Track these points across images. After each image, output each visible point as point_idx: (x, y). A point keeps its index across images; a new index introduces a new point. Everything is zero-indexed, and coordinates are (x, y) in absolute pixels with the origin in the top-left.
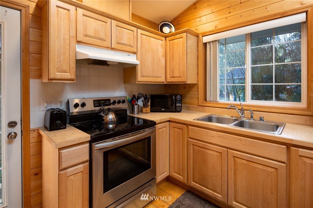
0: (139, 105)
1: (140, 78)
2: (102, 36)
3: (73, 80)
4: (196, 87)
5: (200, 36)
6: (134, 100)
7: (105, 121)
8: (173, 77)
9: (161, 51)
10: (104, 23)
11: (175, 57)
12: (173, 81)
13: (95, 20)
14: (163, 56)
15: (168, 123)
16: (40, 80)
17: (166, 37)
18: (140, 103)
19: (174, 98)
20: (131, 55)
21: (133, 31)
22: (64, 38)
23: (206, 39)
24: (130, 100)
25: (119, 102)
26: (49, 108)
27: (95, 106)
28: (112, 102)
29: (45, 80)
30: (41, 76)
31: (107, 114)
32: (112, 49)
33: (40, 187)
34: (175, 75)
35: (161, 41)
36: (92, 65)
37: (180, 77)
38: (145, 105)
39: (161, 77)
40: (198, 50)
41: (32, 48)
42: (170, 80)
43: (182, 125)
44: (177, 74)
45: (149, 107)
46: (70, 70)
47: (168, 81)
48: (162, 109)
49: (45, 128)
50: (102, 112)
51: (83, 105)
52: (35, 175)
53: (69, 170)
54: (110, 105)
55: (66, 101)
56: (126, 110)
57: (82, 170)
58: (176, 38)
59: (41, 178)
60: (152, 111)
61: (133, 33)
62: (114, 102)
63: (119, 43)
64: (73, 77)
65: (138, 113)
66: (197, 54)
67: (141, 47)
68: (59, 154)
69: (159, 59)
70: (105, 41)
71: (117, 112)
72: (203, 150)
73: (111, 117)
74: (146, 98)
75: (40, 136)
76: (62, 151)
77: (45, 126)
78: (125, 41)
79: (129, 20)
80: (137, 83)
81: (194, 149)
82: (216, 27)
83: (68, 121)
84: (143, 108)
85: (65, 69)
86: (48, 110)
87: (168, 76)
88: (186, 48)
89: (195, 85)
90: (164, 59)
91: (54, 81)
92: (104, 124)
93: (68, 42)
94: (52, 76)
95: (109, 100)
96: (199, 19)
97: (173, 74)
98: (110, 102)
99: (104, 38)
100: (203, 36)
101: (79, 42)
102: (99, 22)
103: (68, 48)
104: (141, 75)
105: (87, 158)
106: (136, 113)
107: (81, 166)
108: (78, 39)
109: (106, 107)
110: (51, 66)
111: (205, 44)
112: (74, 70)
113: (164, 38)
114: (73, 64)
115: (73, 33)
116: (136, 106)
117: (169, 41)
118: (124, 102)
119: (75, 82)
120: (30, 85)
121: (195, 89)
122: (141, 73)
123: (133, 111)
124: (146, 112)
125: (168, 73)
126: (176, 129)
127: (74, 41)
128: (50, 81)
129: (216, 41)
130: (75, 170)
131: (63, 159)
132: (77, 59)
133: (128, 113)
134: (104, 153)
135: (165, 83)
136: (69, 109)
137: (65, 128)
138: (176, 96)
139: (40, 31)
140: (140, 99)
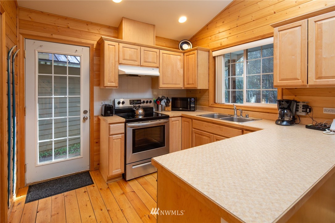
0: (162, 105)
1: (162, 85)
2: (135, 58)
3: (117, 87)
4: (207, 92)
5: (211, 51)
6: (158, 101)
7: (137, 113)
8: (189, 84)
9: (179, 65)
10: (136, 50)
11: (190, 69)
12: (189, 87)
13: (130, 49)
14: (181, 68)
15: (181, 118)
16: (99, 87)
17: (184, 53)
18: (163, 103)
19: (189, 100)
20: (155, 69)
21: (156, 52)
22: (112, 63)
23: (215, 54)
24: (155, 101)
25: (147, 102)
26: (104, 104)
27: (130, 104)
28: (142, 101)
29: (102, 87)
30: (99, 84)
31: (138, 109)
32: (141, 66)
33: (99, 151)
34: (190, 83)
35: (180, 57)
36: (129, 77)
37: (193, 84)
38: (167, 105)
39: (179, 84)
40: (209, 62)
41: (95, 68)
42: (187, 86)
43: (189, 119)
44: (191, 82)
45: (170, 107)
46: (115, 81)
47: (185, 87)
48: (180, 109)
49: (102, 115)
50: (135, 108)
51: (123, 103)
52: (96, 143)
53: (114, 136)
54: (140, 103)
55: (113, 100)
56: (152, 108)
57: (121, 138)
58: (190, 54)
59: (99, 146)
60: (172, 110)
61: (157, 54)
62: (144, 102)
63: (146, 62)
64: (117, 85)
65: (162, 110)
66: (208, 65)
67: (162, 63)
68: (109, 126)
69: (178, 70)
70: (136, 61)
71: (145, 109)
72: (200, 136)
73: (141, 111)
74: (168, 99)
75: (99, 120)
76: (111, 125)
77: (102, 114)
78: (150, 60)
79: (153, 44)
80: (159, 88)
81: (195, 136)
82: (221, 45)
83: (114, 113)
84: (166, 108)
85: (112, 81)
86: (103, 105)
87: (185, 83)
88: (197, 62)
89: (206, 90)
90: (182, 70)
91: (107, 88)
92: (135, 115)
93: (114, 64)
94: (106, 85)
95: (140, 100)
96: (210, 38)
97: (188, 81)
98: (141, 101)
99: (136, 60)
100: (212, 51)
101: (120, 64)
102: (132, 49)
103: (114, 68)
104: (162, 83)
105: (123, 131)
106: (160, 111)
107: (120, 135)
108: (120, 62)
109: (138, 105)
110: (105, 79)
111: (214, 58)
112: (117, 81)
113: (182, 54)
114: (117, 78)
115: (117, 59)
116: (160, 105)
117: (186, 56)
118: (151, 102)
119: (118, 88)
120: (94, 90)
121: (207, 94)
122: (162, 82)
123: (158, 109)
124: (167, 110)
125: (185, 80)
126: (185, 122)
127: (117, 63)
128: (105, 88)
129: (221, 55)
130: (117, 136)
131: (111, 130)
132: (119, 74)
133: (154, 110)
134: (133, 130)
135: (183, 89)
136: (115, 105)
137: (112, 116)
138: (190, 99)
139: (99, 57)
140: (162, 100)
